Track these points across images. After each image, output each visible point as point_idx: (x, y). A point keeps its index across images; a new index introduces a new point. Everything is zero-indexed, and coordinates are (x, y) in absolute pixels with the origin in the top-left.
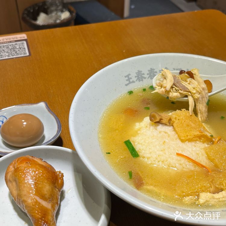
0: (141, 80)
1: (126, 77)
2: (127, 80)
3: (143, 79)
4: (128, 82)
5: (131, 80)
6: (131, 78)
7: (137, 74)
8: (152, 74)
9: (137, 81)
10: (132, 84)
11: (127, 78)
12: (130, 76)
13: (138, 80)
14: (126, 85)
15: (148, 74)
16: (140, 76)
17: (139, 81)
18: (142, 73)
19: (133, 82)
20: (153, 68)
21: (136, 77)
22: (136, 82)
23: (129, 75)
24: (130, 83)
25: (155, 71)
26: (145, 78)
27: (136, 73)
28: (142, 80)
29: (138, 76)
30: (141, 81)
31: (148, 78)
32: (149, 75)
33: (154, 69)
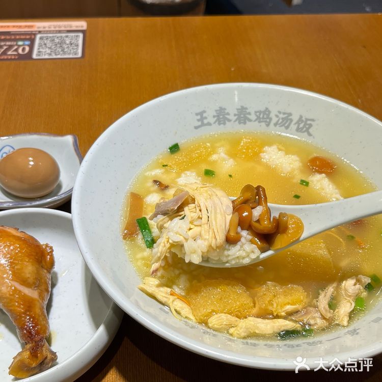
0: (222, 122)
1: (197, 114)
2: (198, 120)
3: (227, 122)
4: (200, 123)
5: (205, 121)
6: (206, 118)
7: (218, 112)
8: (242, 116)
9: (215, 123)
10: (206, 127)
11: (199, 117)
12: (205, 115)
13: (217, 122)
14: (196, 128)
15: (235, 115)
16: (221, 117)
17: (219, 124)
18: (226, 111)
19: (209, 124)
20: (245, 106)
21: (214, 117)
22: (214, 125)
23: (204, 112)
24: (203, 125)
25: (248, 111)
26: (229, 120)
27: (216, 111)
28: (224, 124)
29: (218, 116)
30: (222, 125)
31: (235, 121)
32: (236, 117)
33: (246, 109)
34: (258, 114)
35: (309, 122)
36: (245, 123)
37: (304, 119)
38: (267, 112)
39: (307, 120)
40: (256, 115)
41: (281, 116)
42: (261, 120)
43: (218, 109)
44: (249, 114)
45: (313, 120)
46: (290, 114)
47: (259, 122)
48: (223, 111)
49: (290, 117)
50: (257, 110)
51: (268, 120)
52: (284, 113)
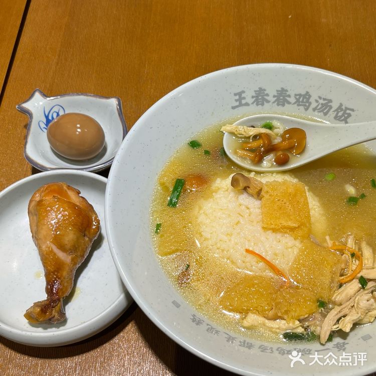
0: (261, 103)
1: (235, 95)
2: (236, 100)
4: (237, 103)
5: (244, 102)
6: (244, 98)
7: (257, 93)
8: (281, 98)
10: (244, 107)
11: (237, 97)
12: (243, 95)
13: (255, 103)
14: (234, 108)
15: (274, 96)
16: (260, 97)
17: (257, 105)
18: (266, 92)
19: (247, 104)
20: (285, 88)
21: (253, 97)
22: (252, 105)
23: (243, 92)
24: (241, 105)
25: (288, 93)
26: (268, 102)
27: (255, 91)
29: (257, 97)
30: (260, 106)
31: (274, 102)
32: (276, 98)
36: (283, 105)
37: (343, 107)
38: (307, 96)
39: (347, 109)
40: (296, 98)
41: (321, 101)
42: (301, 103)
43: (258, 89)
44: (289, 96)
45: (353, 110)
46: (330, 101)
47: (298, 105)
48: (262, 92)
49: (330, 104)
50: (297, 93)
51: (307, 104)
52: (324, 99)
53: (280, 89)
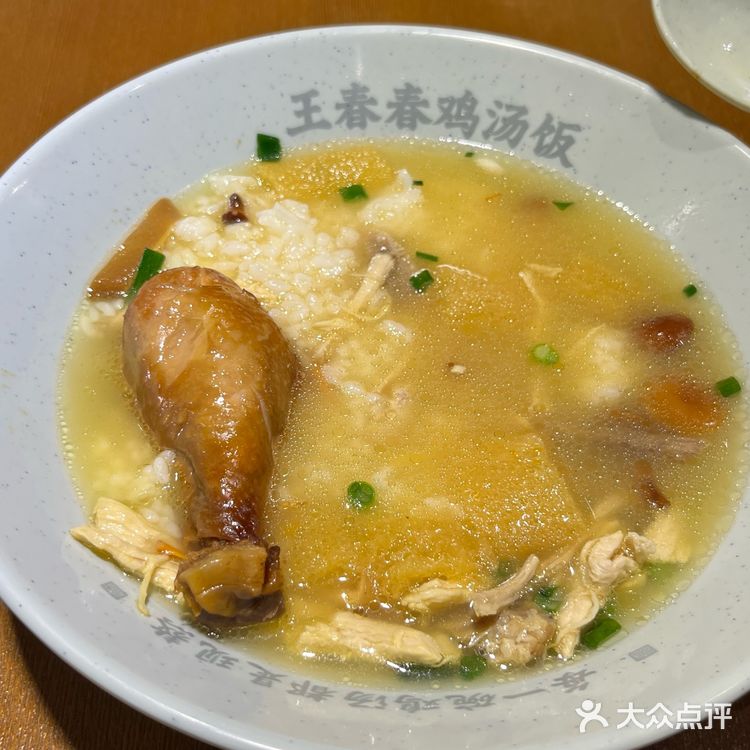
34: (446, 105)
35: (567, 132)
36: (413, 127)
37: (555, 123)
38: (468, 101)
39: (563, 126)
40: (442, 109)
41: (502, 113)
42: (454, 121)
43: (350, 88)
44: (425, 103)
45: (577, 128)
46: (523, 110)
47: (449, 125)
48: (360, 94)
49: (523, 118)
50: (444, 96)
51: (470, 122)
52: (509, 107)
53: (404, 87)
